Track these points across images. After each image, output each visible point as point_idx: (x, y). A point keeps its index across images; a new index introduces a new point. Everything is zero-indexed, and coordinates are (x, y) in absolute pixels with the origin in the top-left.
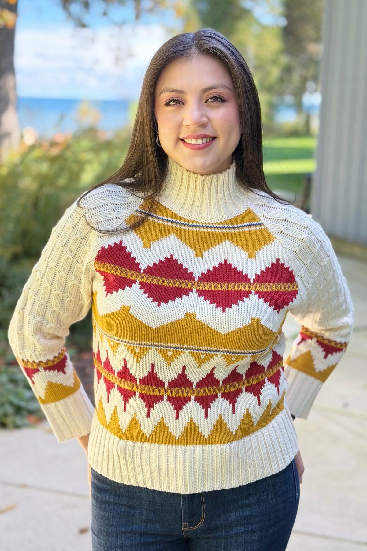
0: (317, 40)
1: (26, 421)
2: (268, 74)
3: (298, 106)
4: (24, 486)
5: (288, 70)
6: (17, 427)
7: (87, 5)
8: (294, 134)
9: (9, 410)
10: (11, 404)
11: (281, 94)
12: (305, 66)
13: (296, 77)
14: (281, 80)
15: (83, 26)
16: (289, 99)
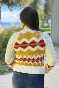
0: (50, 12)
1: (6, 73)
2: (42, 17)
3: (47, 23)
4: (6, 83)
5: (45, 17)
6: (4, 74)
7: (12, 7)
8: (47, 27)
9: (3, 72)
10: (3, 71)
11: (44, 21)
12: (48, 16)
13: (47, 18)
14: (44, 18)
15: (12, 11)
16: (46, 21)
